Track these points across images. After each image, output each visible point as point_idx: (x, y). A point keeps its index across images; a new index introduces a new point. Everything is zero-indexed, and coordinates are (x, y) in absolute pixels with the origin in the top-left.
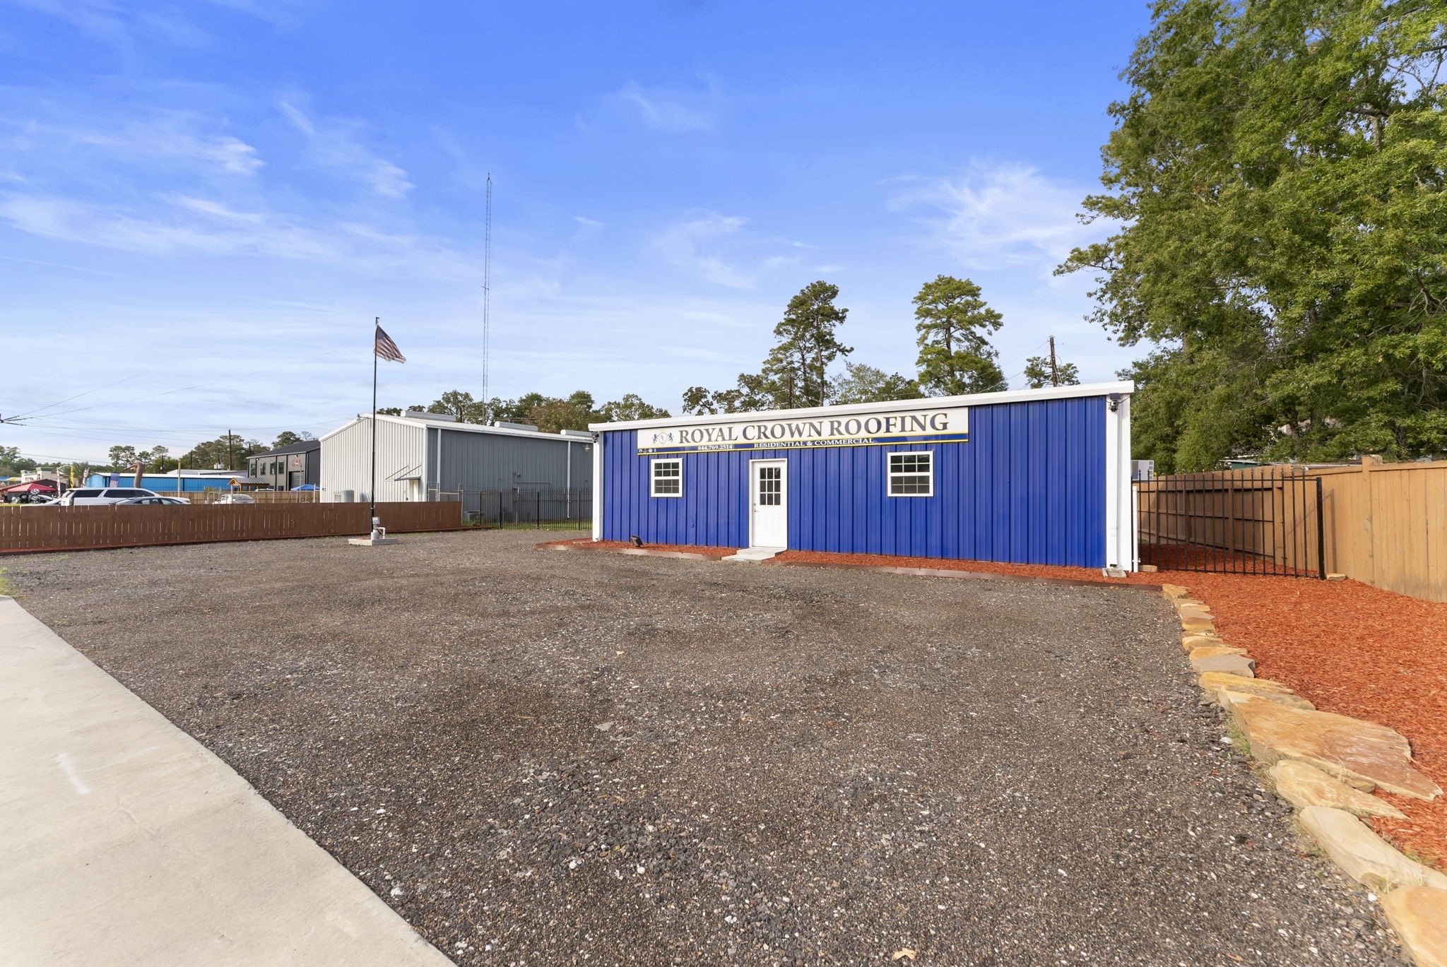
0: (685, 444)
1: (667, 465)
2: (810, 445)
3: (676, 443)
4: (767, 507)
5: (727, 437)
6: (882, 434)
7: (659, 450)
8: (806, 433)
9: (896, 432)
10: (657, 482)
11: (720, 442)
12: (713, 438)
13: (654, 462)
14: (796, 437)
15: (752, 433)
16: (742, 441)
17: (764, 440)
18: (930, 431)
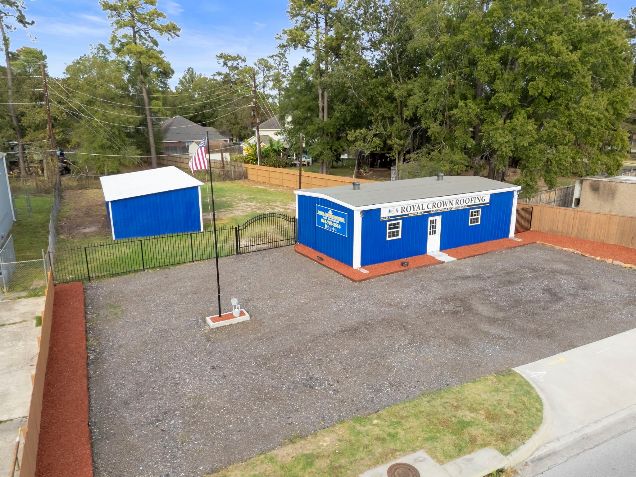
0: (404, 213)
1: (394, 224)
2: (449, 210)
3: (399, 213)
4: (431, 235)
5: (421, 208)
6: (469, 204)
7: (391, 217)
8: (448, 205)
9: (473, 203)
10: (389, 233)
11: (418, 211)
12: (415, 209)
13: (388, 223)
14: (445, 207)
15: (430, 206)
16: (427, 210)
17: (434, 209)
18: (481, 202)
